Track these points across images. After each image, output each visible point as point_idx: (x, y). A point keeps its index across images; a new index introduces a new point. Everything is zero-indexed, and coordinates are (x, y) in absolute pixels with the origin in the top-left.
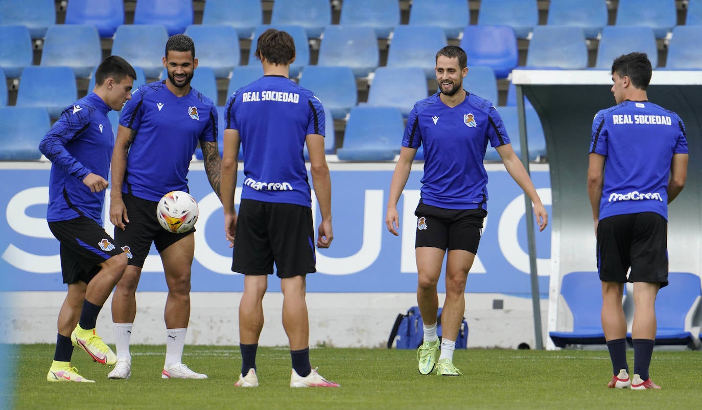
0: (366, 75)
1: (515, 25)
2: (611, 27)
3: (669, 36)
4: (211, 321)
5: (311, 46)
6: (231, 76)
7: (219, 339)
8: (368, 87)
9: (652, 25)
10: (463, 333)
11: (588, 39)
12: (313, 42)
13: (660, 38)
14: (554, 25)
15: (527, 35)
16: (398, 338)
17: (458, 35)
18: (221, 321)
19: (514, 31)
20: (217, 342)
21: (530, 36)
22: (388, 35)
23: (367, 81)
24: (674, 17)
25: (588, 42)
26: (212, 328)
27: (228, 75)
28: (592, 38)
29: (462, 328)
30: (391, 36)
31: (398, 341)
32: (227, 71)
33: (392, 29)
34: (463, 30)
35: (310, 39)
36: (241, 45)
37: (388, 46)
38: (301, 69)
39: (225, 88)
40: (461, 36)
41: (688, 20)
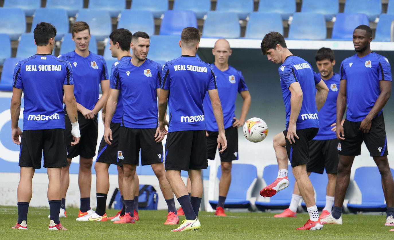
0: (103, 40)
1: (196, 10)
2: (256, 13)
3: (291, 19)
4: (3, 190)
5: (70, 22)
6: (20, 39)
7: (7, 201)
8: (104, 47)
9: (280, 12)
10: (155, 200)
11: (241, 19)
12: (72, 19)
13: (285, 20)
14: (220, 10)
15: (203, 17)
16: (115, 202)
17: (160, 16)
18: (9, 191)
19: (195, 14)
20: (6, 203)
21: (205, 18)
22: (118, 16)
23: (104, 44)
24: (294, 7)
25: (241, 22)
26: (3, 195)
27: (18, 38)
28: (243, 18)
29: (155, 197)
30: (120, 16)
31: (115, 205)
32: (18, 36)
33: (120, 12)
34: (163, 13)
35: (69, 17)
36: (27, 20)
37: (117, 22)
38: (63, 35)
39: (16, 47)
40: (162, 17)
41: (303, 9)
